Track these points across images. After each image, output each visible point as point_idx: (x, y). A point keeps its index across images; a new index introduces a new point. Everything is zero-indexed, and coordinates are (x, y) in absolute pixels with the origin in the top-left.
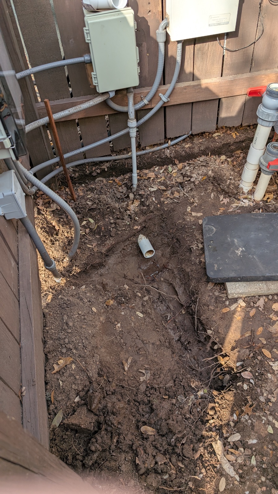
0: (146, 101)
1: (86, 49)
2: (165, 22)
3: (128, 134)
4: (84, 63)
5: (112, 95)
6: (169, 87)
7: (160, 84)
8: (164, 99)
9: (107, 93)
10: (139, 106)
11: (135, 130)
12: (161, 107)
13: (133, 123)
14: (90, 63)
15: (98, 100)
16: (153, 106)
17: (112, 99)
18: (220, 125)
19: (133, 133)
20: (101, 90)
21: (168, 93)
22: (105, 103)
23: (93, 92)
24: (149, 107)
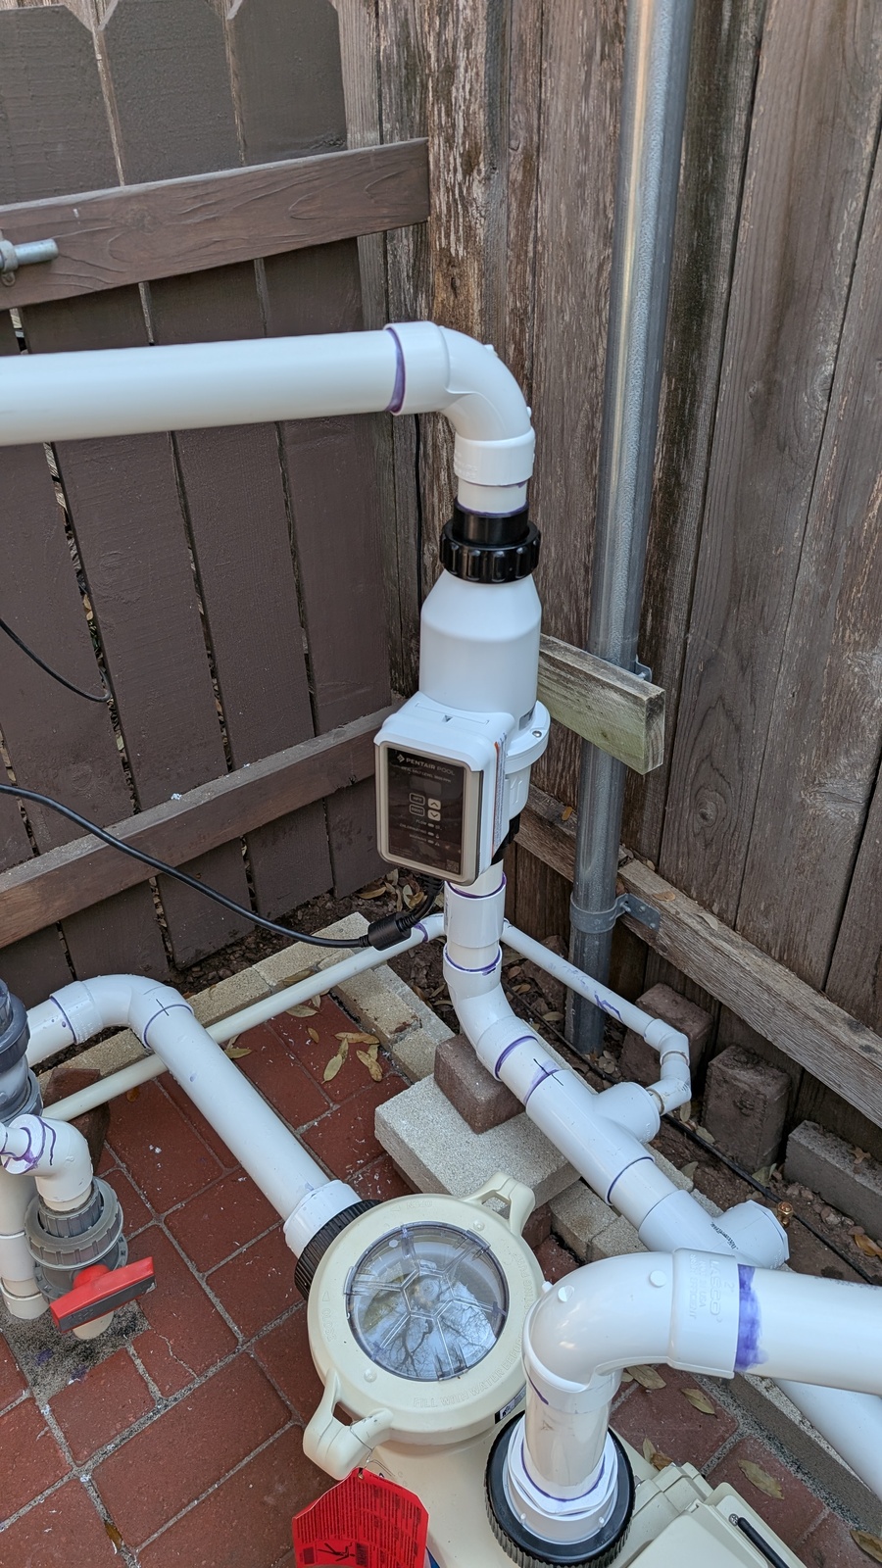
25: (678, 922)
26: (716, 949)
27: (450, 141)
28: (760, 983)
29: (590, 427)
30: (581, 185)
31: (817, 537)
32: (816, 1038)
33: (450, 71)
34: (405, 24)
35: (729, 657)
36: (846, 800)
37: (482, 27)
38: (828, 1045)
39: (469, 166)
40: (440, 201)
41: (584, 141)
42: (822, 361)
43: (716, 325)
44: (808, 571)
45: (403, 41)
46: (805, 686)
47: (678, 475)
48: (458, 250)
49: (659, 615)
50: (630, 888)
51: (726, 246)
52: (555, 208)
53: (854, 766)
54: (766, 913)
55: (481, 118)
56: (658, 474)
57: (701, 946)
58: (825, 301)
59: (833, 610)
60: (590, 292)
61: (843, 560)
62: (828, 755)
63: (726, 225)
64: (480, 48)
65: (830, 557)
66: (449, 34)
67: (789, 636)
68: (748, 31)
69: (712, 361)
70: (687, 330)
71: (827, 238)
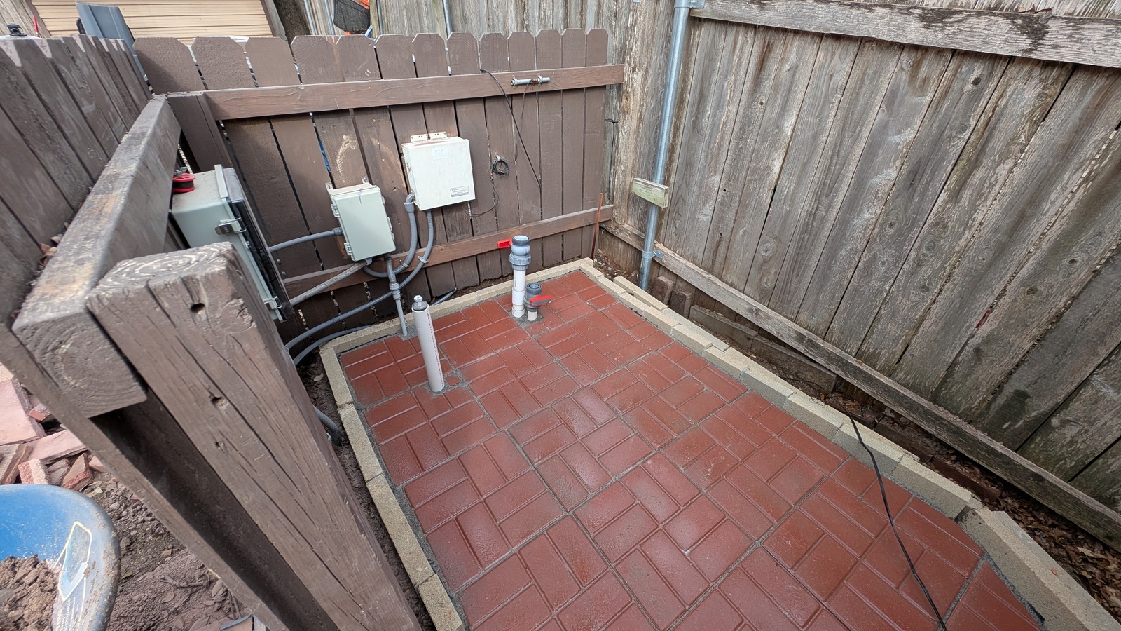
0: (405, 265)
1: (336, 222)
2: (410, 197)
3: (392, 296)
4: (335, 235)
5: (369, 262)
6: (426, 250)
7: (417, 248)
8: (423, 260)
9: (363, 261)
10: (398, 270)
11: (399, 292)
12: (422, 269)
13: (395, 287)
14: (342, 235)
15: (354, 269)
16: (413, 268)
17: (369, 267)
18: (483, 278)
19: (397, 295)
20: (357, 259)
21: (426, 255)
22: (362, 270)
23: (349, 261)
24: (410, 270)
25: (667, 254)
26: (676, 260)
27: (630, 64)
28: (686, 266)
29: (656, 132)
30: (659, 75)
31: (705, 152)
32: (698, 277)
33: (631, 49)
34: (621, 39)
35: (684, 184)
36: (708, 215)
37: (640, 39)
38: (701, 278)
39: (634, 70)
40: (626, 78)
41: (660, 65)
42: (707, 111)
43: (686, 105)
44: (702, 160)
45: (620, 43)
46: (700, 187)
47: (675, 141)
48: (629, 90)
49: (669, 177)
50: (657, 249)
51: (689, 87)
52: (652, 80)
53: (710, 206)
54: (688, 250)
55: (638, 59)
56: (671, 142)
57: (673, 260)
58: (709, 98)
59: (707, 168)
60: (658, 99)
61: (710, 156)
62: (704, 205)
63: (689, 83)
64: (639, 44)
65: (707, 156)
66: (632, 40)
67: (697, 176)
68: (696, 41)
69: (685, 113)
70: (679, 107)
71: (710, 84)
